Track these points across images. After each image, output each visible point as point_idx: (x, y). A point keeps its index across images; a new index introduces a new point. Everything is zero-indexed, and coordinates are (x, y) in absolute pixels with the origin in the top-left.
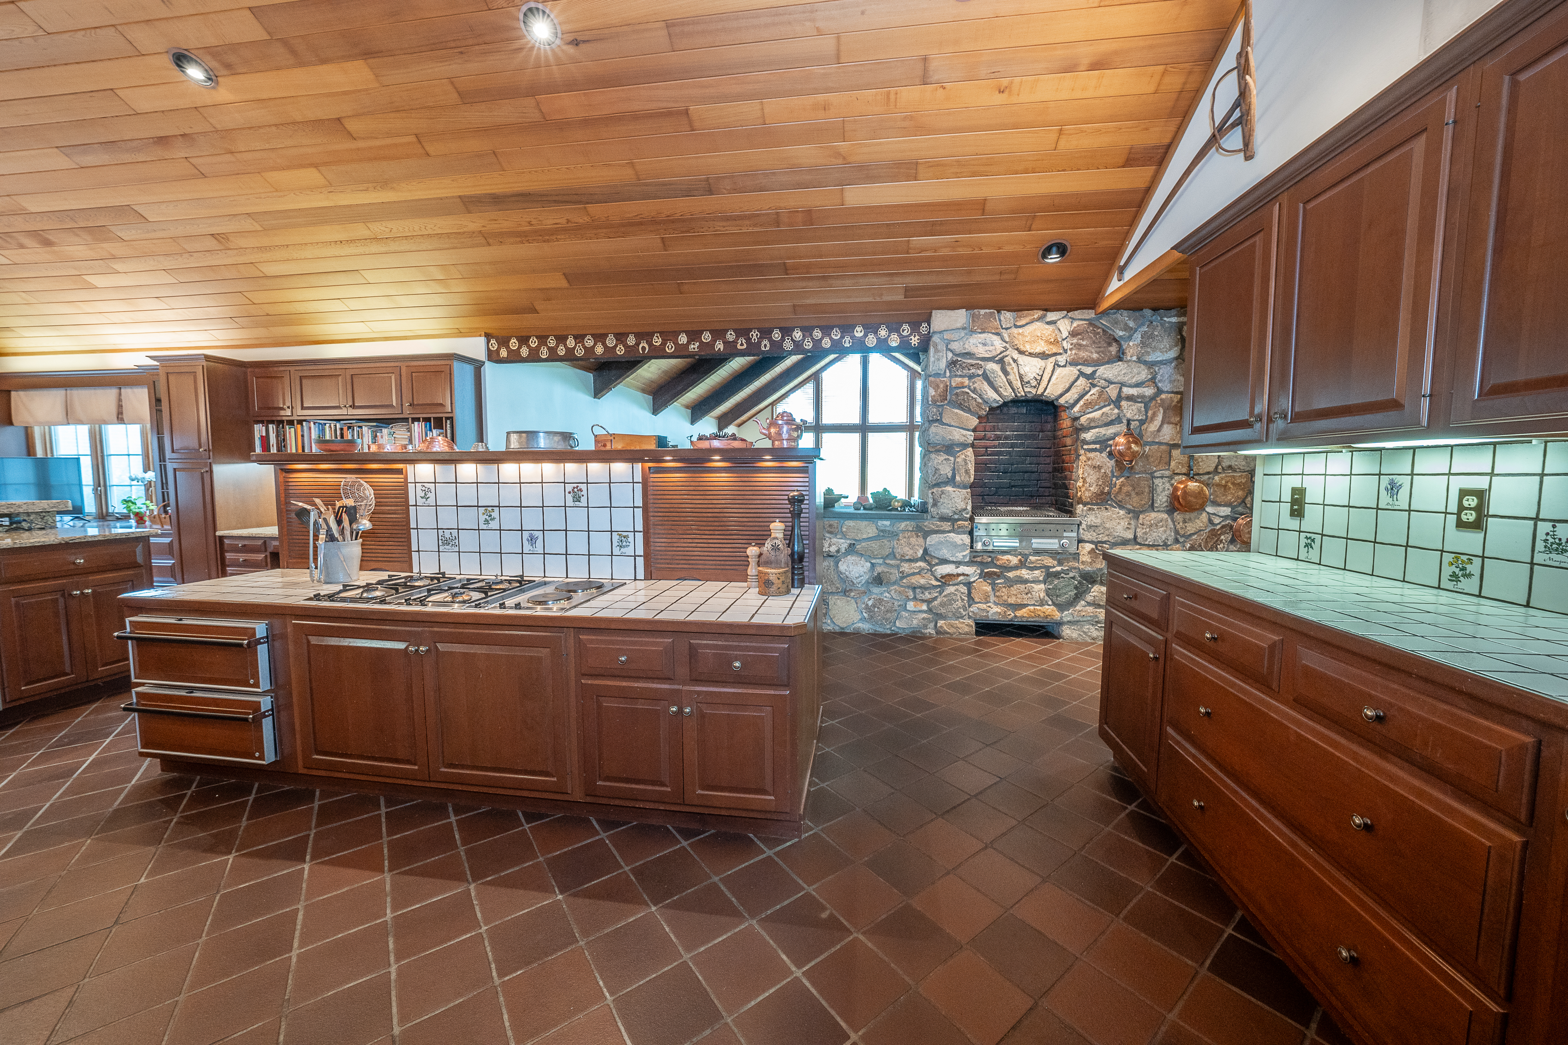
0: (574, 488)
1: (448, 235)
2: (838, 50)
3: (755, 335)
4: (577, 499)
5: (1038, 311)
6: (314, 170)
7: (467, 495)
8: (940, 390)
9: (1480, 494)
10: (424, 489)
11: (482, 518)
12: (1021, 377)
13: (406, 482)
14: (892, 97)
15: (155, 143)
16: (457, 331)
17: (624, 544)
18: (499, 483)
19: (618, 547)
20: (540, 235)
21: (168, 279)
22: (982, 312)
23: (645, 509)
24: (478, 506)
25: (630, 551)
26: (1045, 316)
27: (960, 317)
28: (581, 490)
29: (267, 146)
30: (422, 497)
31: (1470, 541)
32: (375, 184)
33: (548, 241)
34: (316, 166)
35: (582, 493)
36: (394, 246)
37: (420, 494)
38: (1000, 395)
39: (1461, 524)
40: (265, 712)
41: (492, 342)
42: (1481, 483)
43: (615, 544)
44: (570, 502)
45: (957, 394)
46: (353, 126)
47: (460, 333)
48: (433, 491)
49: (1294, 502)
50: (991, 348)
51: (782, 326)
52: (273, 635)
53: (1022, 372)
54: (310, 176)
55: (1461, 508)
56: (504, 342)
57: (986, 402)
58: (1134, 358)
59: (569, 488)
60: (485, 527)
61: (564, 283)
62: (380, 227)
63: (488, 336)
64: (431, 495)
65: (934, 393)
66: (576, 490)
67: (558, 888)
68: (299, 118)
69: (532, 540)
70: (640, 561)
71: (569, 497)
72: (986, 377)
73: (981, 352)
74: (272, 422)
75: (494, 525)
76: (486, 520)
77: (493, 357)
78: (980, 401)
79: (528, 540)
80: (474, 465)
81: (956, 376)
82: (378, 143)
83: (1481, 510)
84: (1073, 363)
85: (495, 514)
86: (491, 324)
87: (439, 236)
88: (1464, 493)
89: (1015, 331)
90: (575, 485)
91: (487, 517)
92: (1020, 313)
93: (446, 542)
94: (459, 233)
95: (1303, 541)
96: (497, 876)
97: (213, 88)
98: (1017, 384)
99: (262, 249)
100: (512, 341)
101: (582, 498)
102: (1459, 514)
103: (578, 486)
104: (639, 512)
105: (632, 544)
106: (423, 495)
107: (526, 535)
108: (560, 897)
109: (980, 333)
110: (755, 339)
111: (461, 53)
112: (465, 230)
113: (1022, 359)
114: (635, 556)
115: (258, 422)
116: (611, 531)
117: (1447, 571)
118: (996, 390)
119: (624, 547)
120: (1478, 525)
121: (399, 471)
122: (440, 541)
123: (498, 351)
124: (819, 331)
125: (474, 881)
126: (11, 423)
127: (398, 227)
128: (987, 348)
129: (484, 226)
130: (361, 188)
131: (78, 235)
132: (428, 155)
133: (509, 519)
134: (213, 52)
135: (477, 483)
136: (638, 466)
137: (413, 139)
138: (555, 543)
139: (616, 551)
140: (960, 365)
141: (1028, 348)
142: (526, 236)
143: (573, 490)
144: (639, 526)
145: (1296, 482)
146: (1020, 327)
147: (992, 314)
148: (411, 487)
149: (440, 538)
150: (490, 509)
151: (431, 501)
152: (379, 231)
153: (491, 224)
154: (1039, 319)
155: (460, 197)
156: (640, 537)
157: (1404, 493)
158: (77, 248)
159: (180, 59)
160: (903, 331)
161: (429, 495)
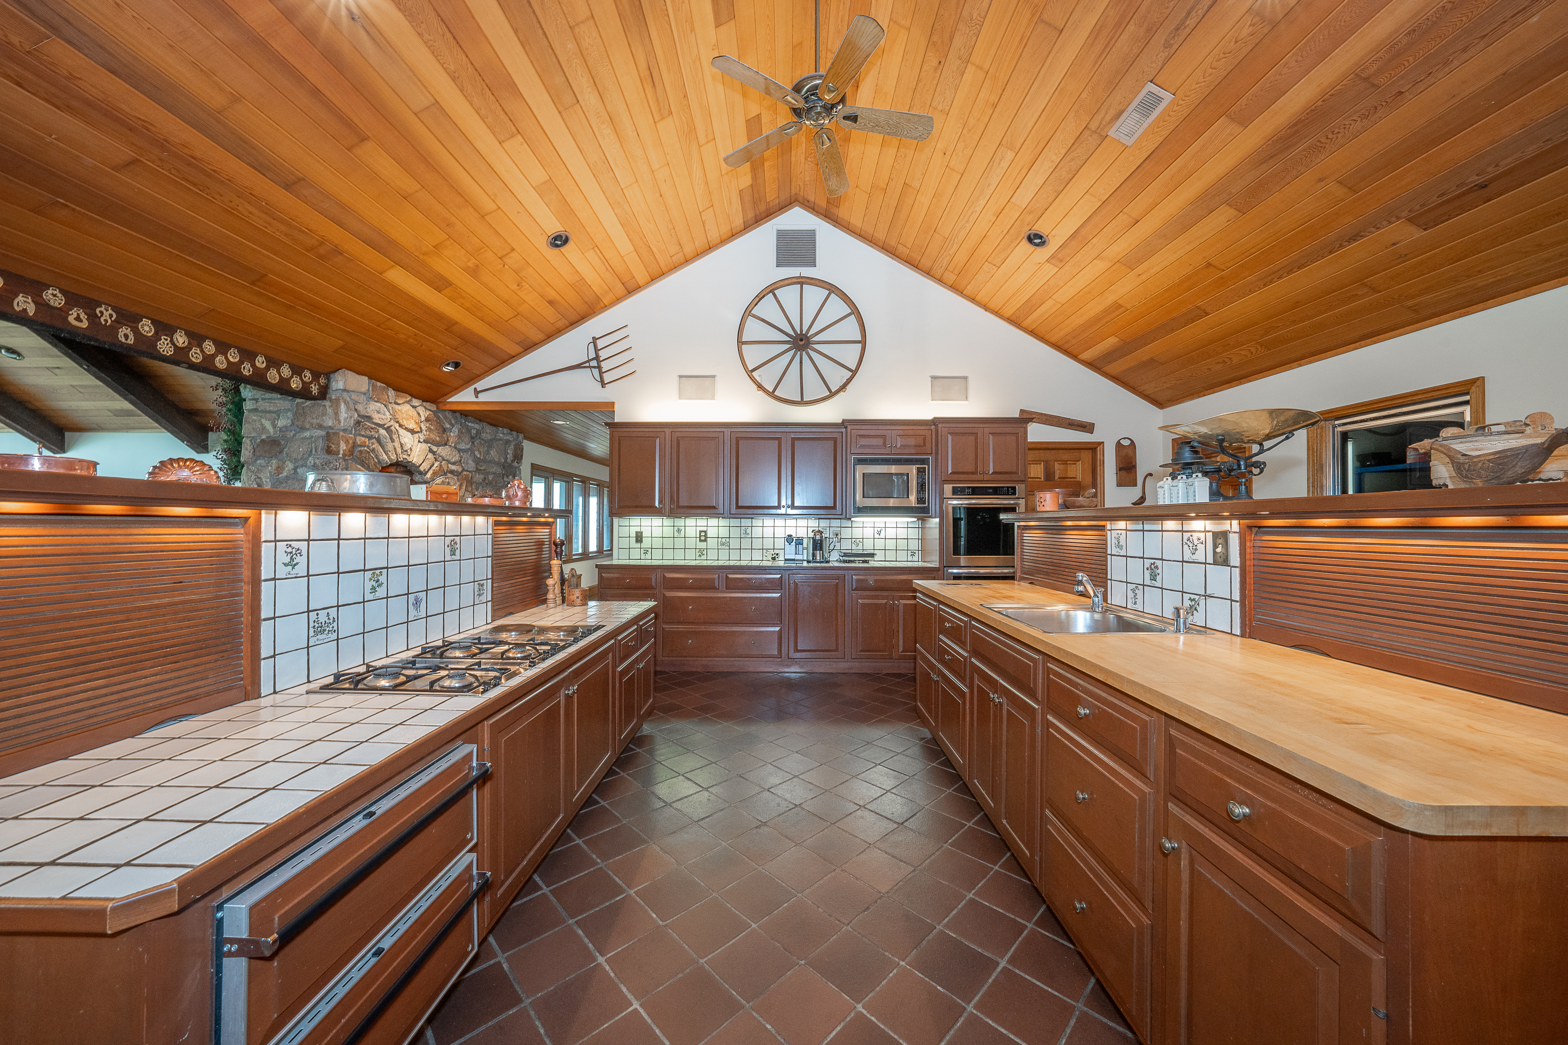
2: (491, 213)
3: (106, 314)
4: (453, 552)
5: (408, 396)
7: (351, 557)
8: (350, 446)
9: (705, 532)
10: (290, 550)
11: (369, 585)
12: (402, 445)
13: (259, 541)
14: (482, 250)
17: (481, 592)
18: (389, 539)
19: (479, 597)
22: (379, 384)
23: (493, 557)
24: (364, 570)
25: (483, 598)
26: (410, 400)
27: (361, 383)
28: (456, 543)
30: (286, 565)
31: (703, 545)
35: (457, 547)
37: (282, 559)
38: (389, 457)
39: (700, 541)
42: (704, 529)
43: (476, 593)
44: (448, 556)
45: (360, 452)
48: (305, 553)
49: (637, 537)
50: (383, 417)
51: (155, 318)
53: (403, 442)
55: (700, 536)
57: (379, 462)
58: (453, 445)
59: (447, 541)
60: (371, 597)
64: (302, 560)
65: (345, 448)
69: (417, 605)
70: (490, 606)
71: (447, 552)
72: (379, 440)
73: (377, 418)
75: (381, 592)
76: (373, 588)
78: (376, 460)
79: (413, 604)
80: (360, 515)
81: (360, 435)
83: (706, 536)
84: (426, 441)
85: (383, 579)
88: (701, 532)
89: (397, 407)
90: (452, 539)
91: (374, 583)
92: (399, 393)
93: (320, 629)
95: (643, 552)
98: (399, 450)
101: (457, 551)
102: (700, 538)
105: (486, 591)
106: (286, 560)
107: (411, 598)
109: (375, 401)
110: (106, 321)
113: (402, 432)
114: (486, 602)
116: (474, 582)
117: (698, 554)
118: (387, 454)
119: (481, 595)
120: (705, 540)
122: (312, 630)
124: (211, 344)
128: (380, 416)
133: (396, 582)
135: (363, 539)
138: (435, 602)
139: (477, 600)
140: (363, 426)
141: (405, 423)
143: (450, 543)
144: (490, 575)
145: (638, 529)
146: (399, 404)
147: (384, 387)
148: (266, 550)
149: (312, 625)
150: (378, 572)
151: (301, 570)
154: (408, 402)
156: (490, 584)
157: (683, 532)
160: (305, 377)
161: (298, 559)
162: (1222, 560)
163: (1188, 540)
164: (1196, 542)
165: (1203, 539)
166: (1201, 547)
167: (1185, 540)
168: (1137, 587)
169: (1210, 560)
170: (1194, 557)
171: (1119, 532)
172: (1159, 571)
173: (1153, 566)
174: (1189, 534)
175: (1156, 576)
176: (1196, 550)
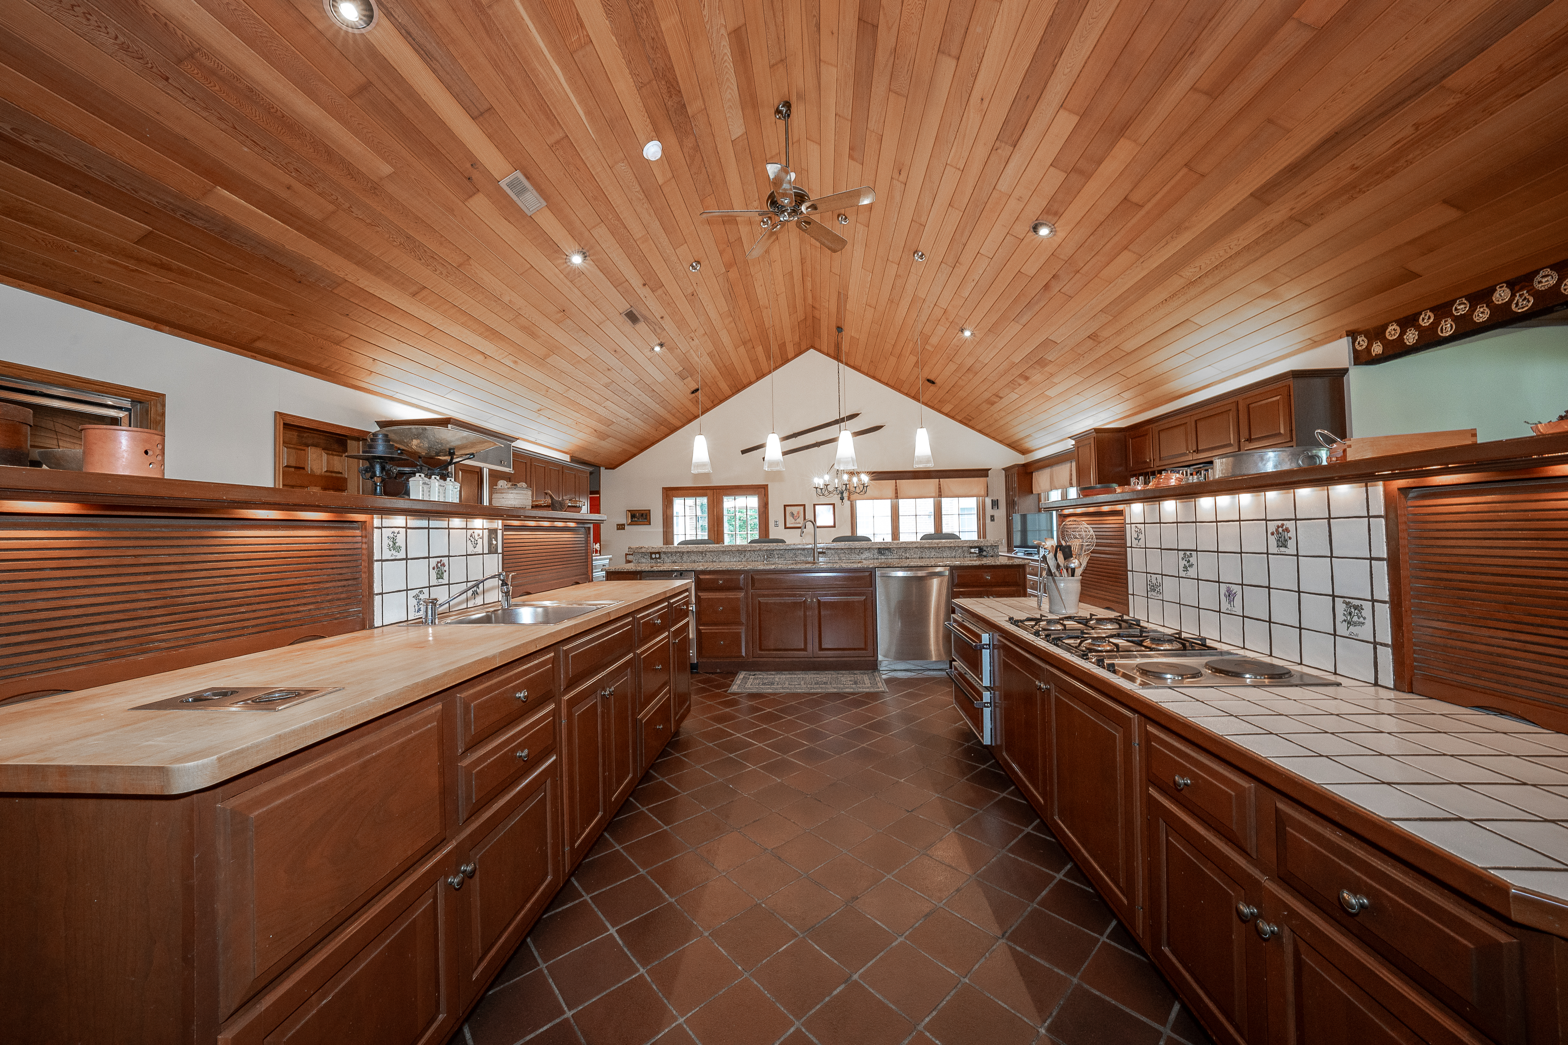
0: (1278, 527)
1: (1256, 242)
4: (1282, 543)
6: (1126, 251)
7: (1169, 537)
10: (1137, 530)
11: (1183, 563)
13: (1125, 523)
15: (1045, 290)
16: (1309, 342)
17: (1355, 619)
18: (1196, 522)
19: (1345, 624)
20: (1377, 173)
21: (1078, 379)
23: (1394, 563)
24: (1178, 550)
25: (1366, 632)
28: (1287, 530)
29: (1093, 254)
30: (1136, 539)
32: (1171, 235)
33: (1394, 173)
34: (1126, 248)
35: (1289, 535)
36: (1208, 282)
37: (1135, 535)
40: (985, 703)
41: (1359, 339)
43: (1340, 617)
44: (1273, 549)
46: (1136, 197)
47: (1315, 343)
48: (1143, 532)
52: (994, 645)
54: (1126, 257)
56: (1377, 334)
59: (1272, 526)
60: (1184, 574)
61: (1452, 214)
62: (1190, 270)
63: (1353, 334)
64: (1142, 537)
66: (1280, 530)
67: (1052, 1022)
68: (1102, 218)
69: (1230, 595)
70: (1386, 656)
71: (1273, 540)
74: (1141, 475)
76: (1185, 567)
77: (1362, 358)
79: (1225, 595)
80: (1174, 502)
82: (1159, 196)
85: (1193, 560)
86: (1351, 318)
87: (1247, 248)
90: (1280, 523)
91: (1186, 563)
93: (1153, 588)
94: (1267, 233)
96: (1026, 953)
97: (1054, 235)
99: (1119, 333)
100: (1390, 328)
101: (1289, 541)
103: (1283, 525)
104: (1382, 569)
105: (1369, 622)
106: (1136, 536)
107: (1223, 587)
108: (1043, 1031)
111: (1192, 53)
112: (1272, 226)
114: (1375, 644)
115: (1133, 476)
116: (1334, 596)
119: (1355, 624)
121: (1120, 513)
122: (1148, 587)
123: (1368, 349)
125: (1008, 939)
126: (1032, 492)
127: (1206, 261)
129: (1292, 209)
130: (1162, 245)
131: (1035, 368)
132: (1203, 176)
133: (1205, 566)
134: (1047, 211)
135: (1177, 523)
136: (1378, 490)
137: (1185, 170)
138: (1256, 602)
139: (1342, 629)
142: (1355, 187)
143: (1277, 530)
144: (1383, 591)
148: (1128, 528)
149: (1148, 583)
150: (1188, 553)
151: (1143, 543)
152: (1191, 274)
153: (1299, 202)
155: (1252, 195)
156: (1384, 612)
158: (1037, 376)
159: (1035, 229)
161: (1140, 536)
162: (492, 550)
163: (471, 536)
164: (477, 538)
165: (481, 535)
166: (480, 541)
167: (469, 536)
168: (420, 592)
169: (486, 551)
170: (476, 550)
171: (396, 530)
172: (446, 568)
173: (439, 564)
174: (472, 531)
175: (442, 573)
176: (477, 544)
